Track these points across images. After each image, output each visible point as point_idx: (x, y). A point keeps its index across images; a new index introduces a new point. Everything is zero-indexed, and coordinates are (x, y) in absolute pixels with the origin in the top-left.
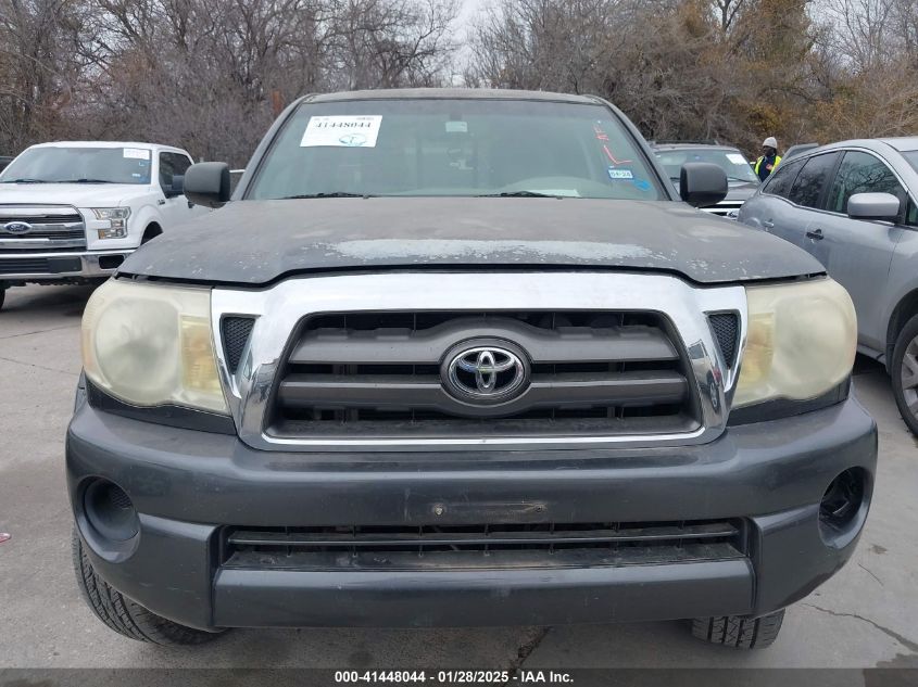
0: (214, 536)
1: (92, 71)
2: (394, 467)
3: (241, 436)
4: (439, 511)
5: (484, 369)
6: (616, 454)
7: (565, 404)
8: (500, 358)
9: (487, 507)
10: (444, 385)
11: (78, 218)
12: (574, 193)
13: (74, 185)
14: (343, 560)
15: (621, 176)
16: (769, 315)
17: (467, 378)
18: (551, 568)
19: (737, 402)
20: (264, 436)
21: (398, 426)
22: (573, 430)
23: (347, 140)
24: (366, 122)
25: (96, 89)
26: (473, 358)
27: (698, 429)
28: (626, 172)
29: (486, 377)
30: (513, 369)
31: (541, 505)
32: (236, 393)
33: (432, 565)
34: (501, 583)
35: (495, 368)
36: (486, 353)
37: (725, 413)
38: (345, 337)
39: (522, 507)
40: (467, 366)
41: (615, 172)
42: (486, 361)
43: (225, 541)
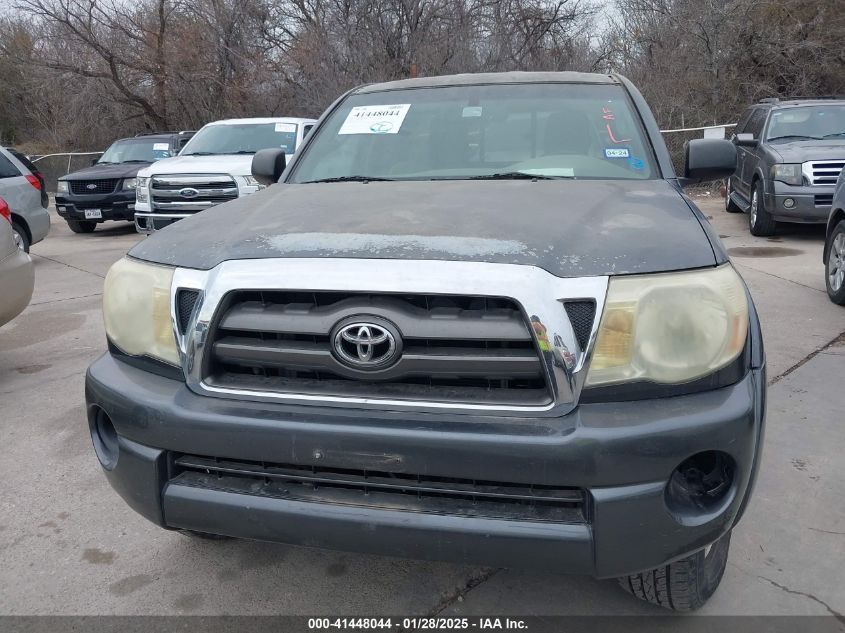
0: (162, 457)
1: (275, 54)
2: (289, 417)
3: (188, 382)
4: (318, 455)
5: (364, 342)
6: (474, 420)
7: (435, 374)
8: (376, 333)
9: (356, 456)
10: (333, 353)
11: (233, 184)
12: (570, 172)
13: (234, 156)
14: (255, 487)
15: (617, 155)
16: (634, 303)
17: (350, 348)
18: (413, 512)
19: (590, 382)
20: (202, 384)
21: (305, 383)
22: (442, 396)
23: (376, 127)
24: (395, 111)
25: (277, 68)
26: (354, 331)
27: (550, 404)
28: (623, 151)
29: (365, 348)
30: (387, 343)
31: (399, 458)
32: (184, 350)
33: (319, 498)
34: (370, 519)
35: (370, 341)
36: (364, 328)
37: (578, 391)
38: (261, 310)
39: (382, 458)
40: (349, 338)
41: (612, 151)
42: (364, 335)
43: (172, 462)
